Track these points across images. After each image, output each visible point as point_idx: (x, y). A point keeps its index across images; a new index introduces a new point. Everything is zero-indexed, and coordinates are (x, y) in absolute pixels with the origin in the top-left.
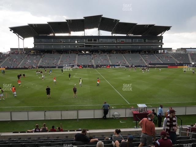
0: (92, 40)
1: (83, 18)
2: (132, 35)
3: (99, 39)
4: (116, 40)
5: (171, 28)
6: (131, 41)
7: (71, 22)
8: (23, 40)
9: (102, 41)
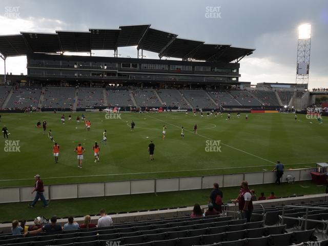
0: (130, 64)
1: (118, 28)
2: (194, 60)
3: (140, 65)
4: (169, 66)
5: (253, 52)
6: (191, 70)
7: (98, 33)
8: (5, 60)
9: (145, 67)
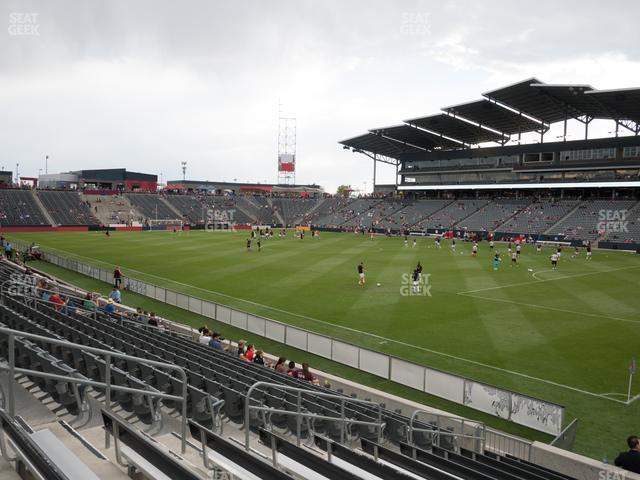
0: (539, 156)
3: (558, 154)
8: (397, 165)
9: (567, 158)
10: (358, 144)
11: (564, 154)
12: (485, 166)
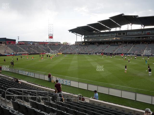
4: (142, 32)
8: (82, 36)
9: (129, 34)
10: (73, 31)
11: (128, 33)
12: (107, 36)
